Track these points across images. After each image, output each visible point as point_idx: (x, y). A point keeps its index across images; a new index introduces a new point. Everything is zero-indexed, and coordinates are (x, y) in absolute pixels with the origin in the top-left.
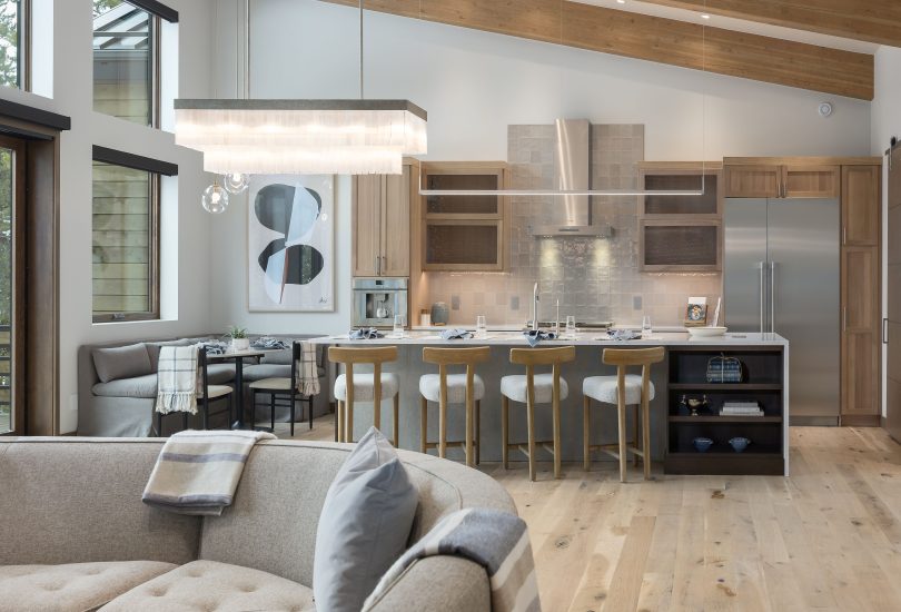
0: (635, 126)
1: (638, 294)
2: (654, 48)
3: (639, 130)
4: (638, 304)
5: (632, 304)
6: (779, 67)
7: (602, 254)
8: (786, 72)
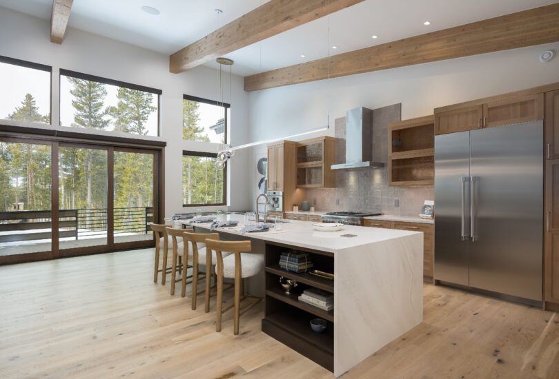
0: (395, 105)
1: (397, 198)
2: (403, 57)
3: (399, 107)
4: (397, 203)
5: (394, 204)
6: (495, 37)
7: (378, 177)
8: (503, 38)
